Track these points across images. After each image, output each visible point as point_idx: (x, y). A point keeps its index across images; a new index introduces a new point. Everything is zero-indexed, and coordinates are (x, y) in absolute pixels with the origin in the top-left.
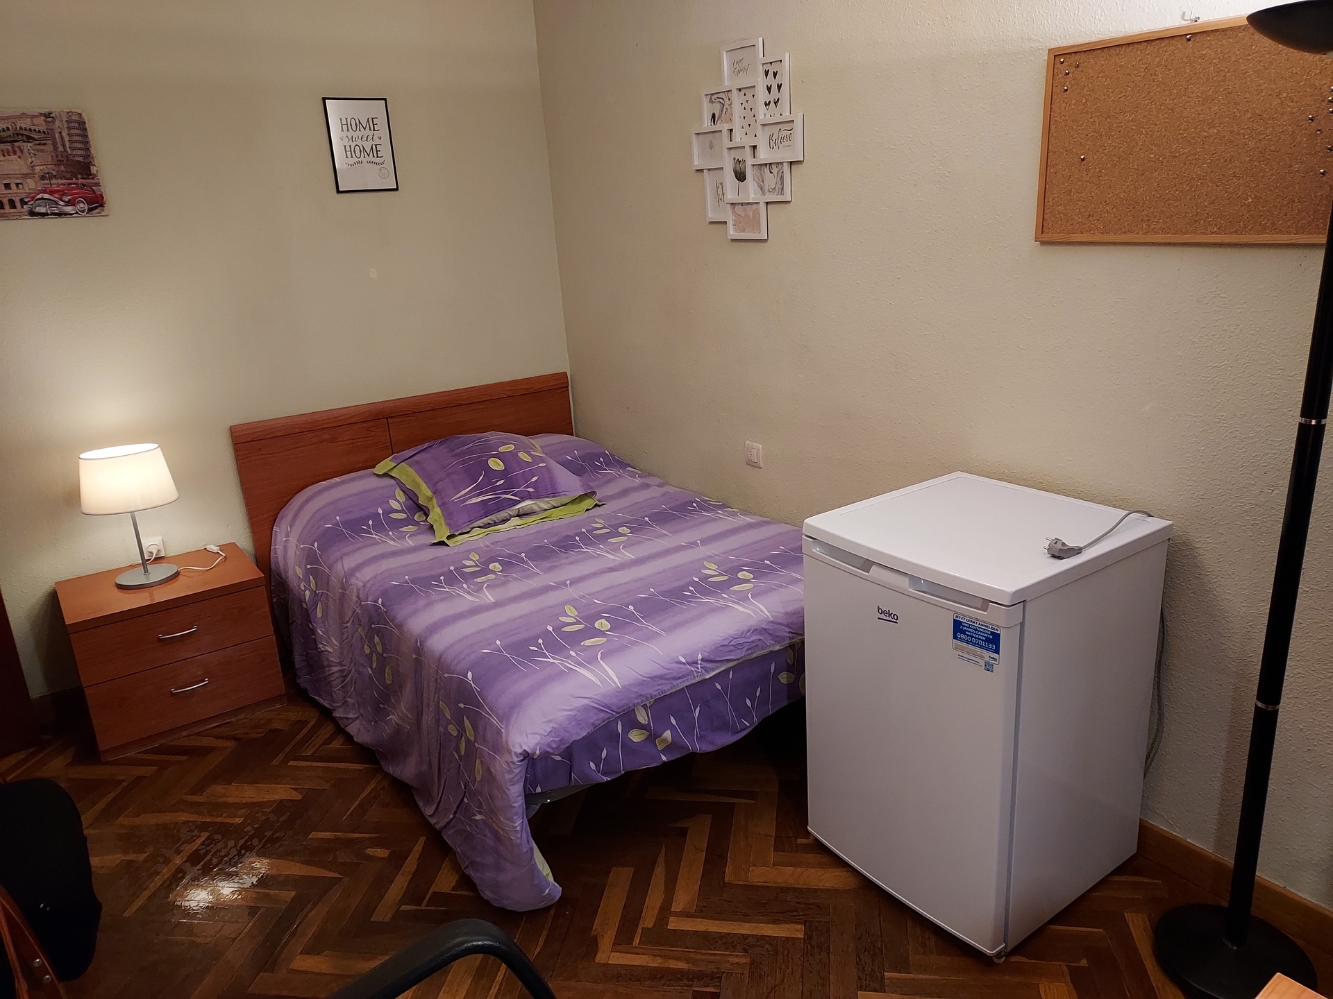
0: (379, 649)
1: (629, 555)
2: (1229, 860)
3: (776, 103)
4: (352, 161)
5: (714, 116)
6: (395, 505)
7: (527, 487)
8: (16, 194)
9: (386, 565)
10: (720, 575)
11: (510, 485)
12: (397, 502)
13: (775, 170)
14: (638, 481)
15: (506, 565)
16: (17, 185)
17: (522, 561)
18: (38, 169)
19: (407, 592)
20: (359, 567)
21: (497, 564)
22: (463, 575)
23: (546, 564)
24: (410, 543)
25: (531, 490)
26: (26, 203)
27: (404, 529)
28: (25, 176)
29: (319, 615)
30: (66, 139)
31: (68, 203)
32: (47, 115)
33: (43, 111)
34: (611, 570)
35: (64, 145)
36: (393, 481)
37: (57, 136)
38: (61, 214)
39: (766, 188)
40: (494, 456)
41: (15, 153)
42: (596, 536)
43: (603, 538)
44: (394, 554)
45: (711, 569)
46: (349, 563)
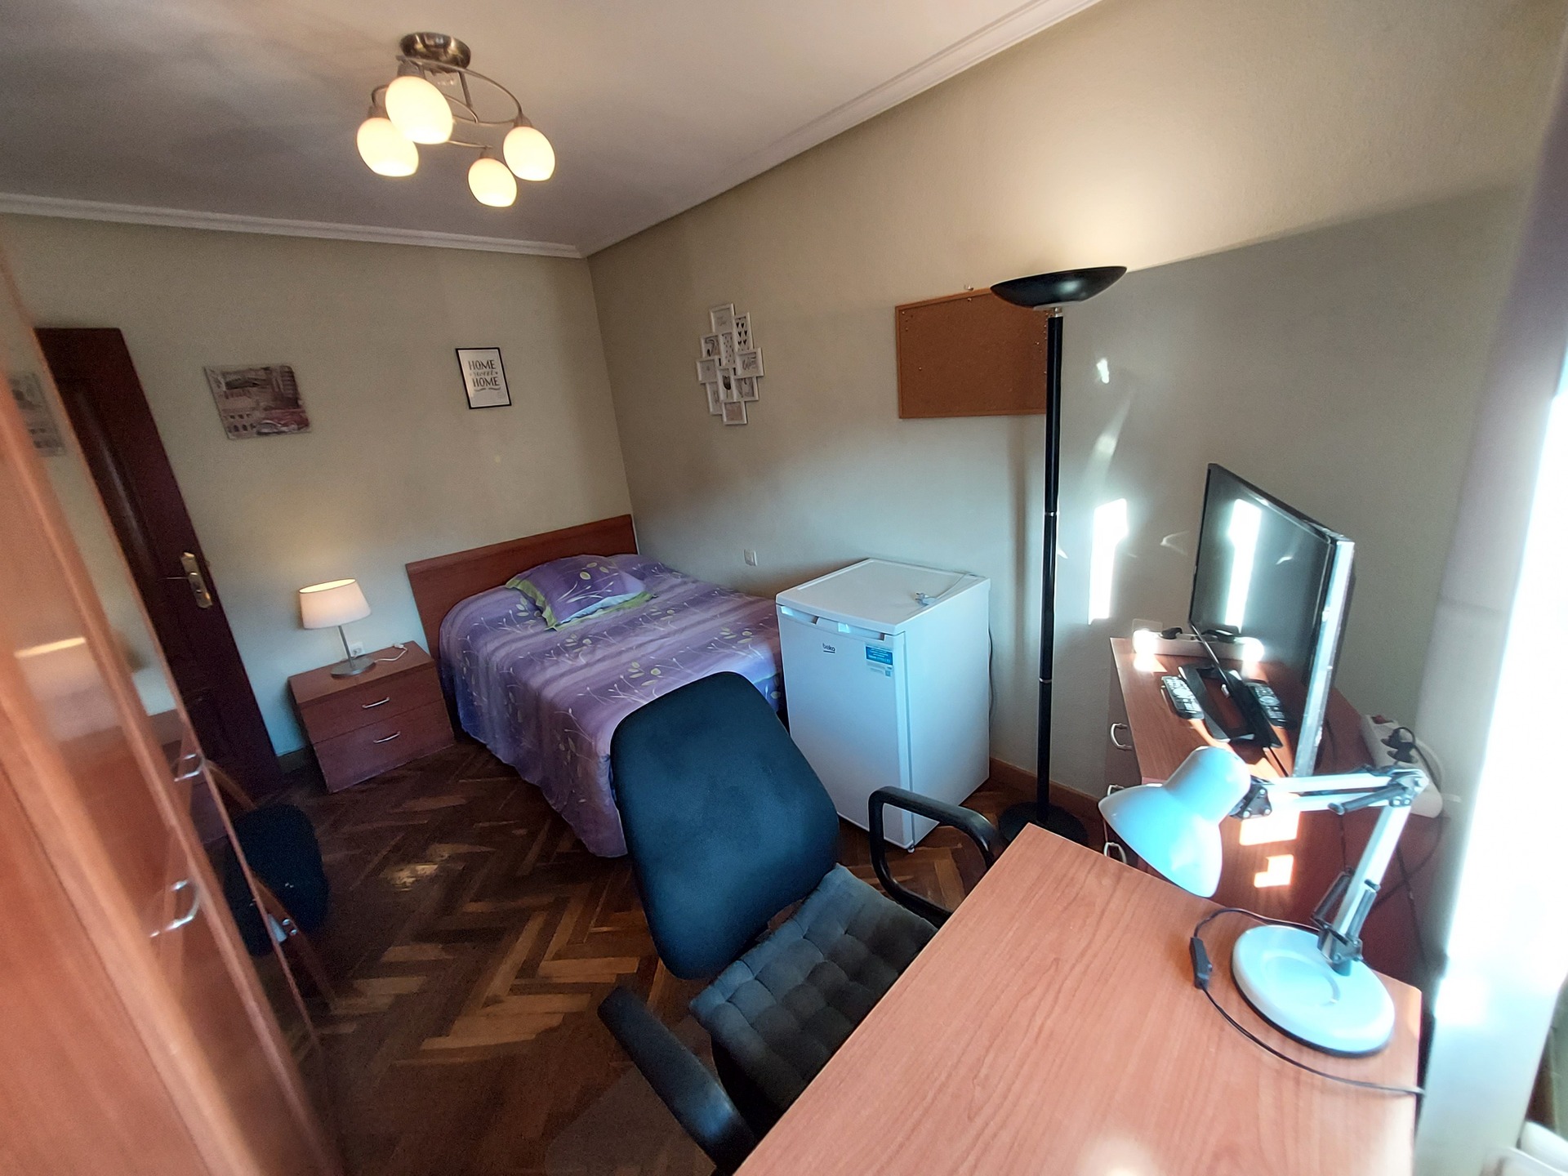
0: (513, 700)
1: (673, 627)
2: (1036, 774)
3: (745, 342)
4: (480, 387)
5: (708, 351)
6: (520, 607)
7: (607, 589)
8: (246, 421)
9: (514, 646)
10: (731, 635)
11: (595, 588)
12: (522, 605)
13: (747, 381)
14: (679, 580)
15: (595, 641)
16: (248, 415)
17: (605, 636)
18: (262, 404)
19: (529, 662)
20: (497, 649)
21: (588, 640)
22: (566, 648)
23: (619, 638)
24: (531, 631)
25: (609, 591)
26: (254, 427)
27: (527, 622)
28: (253, 409)
29: (473, 683)
30: (280, 382)
31: (284, 425)
32: (266, 369)
33: (264, 366)
34: (662, 637)
35: (279, 388)
36: (518, 592)
37: (274, 383)
38: (279, 433)
39: (744, 393)
40: (584, 571)
41: (245, 395)
42: (652, 617)
43: (657, 618)
44: (521, 639)
45: (726, 632)
46: (490, 647)
